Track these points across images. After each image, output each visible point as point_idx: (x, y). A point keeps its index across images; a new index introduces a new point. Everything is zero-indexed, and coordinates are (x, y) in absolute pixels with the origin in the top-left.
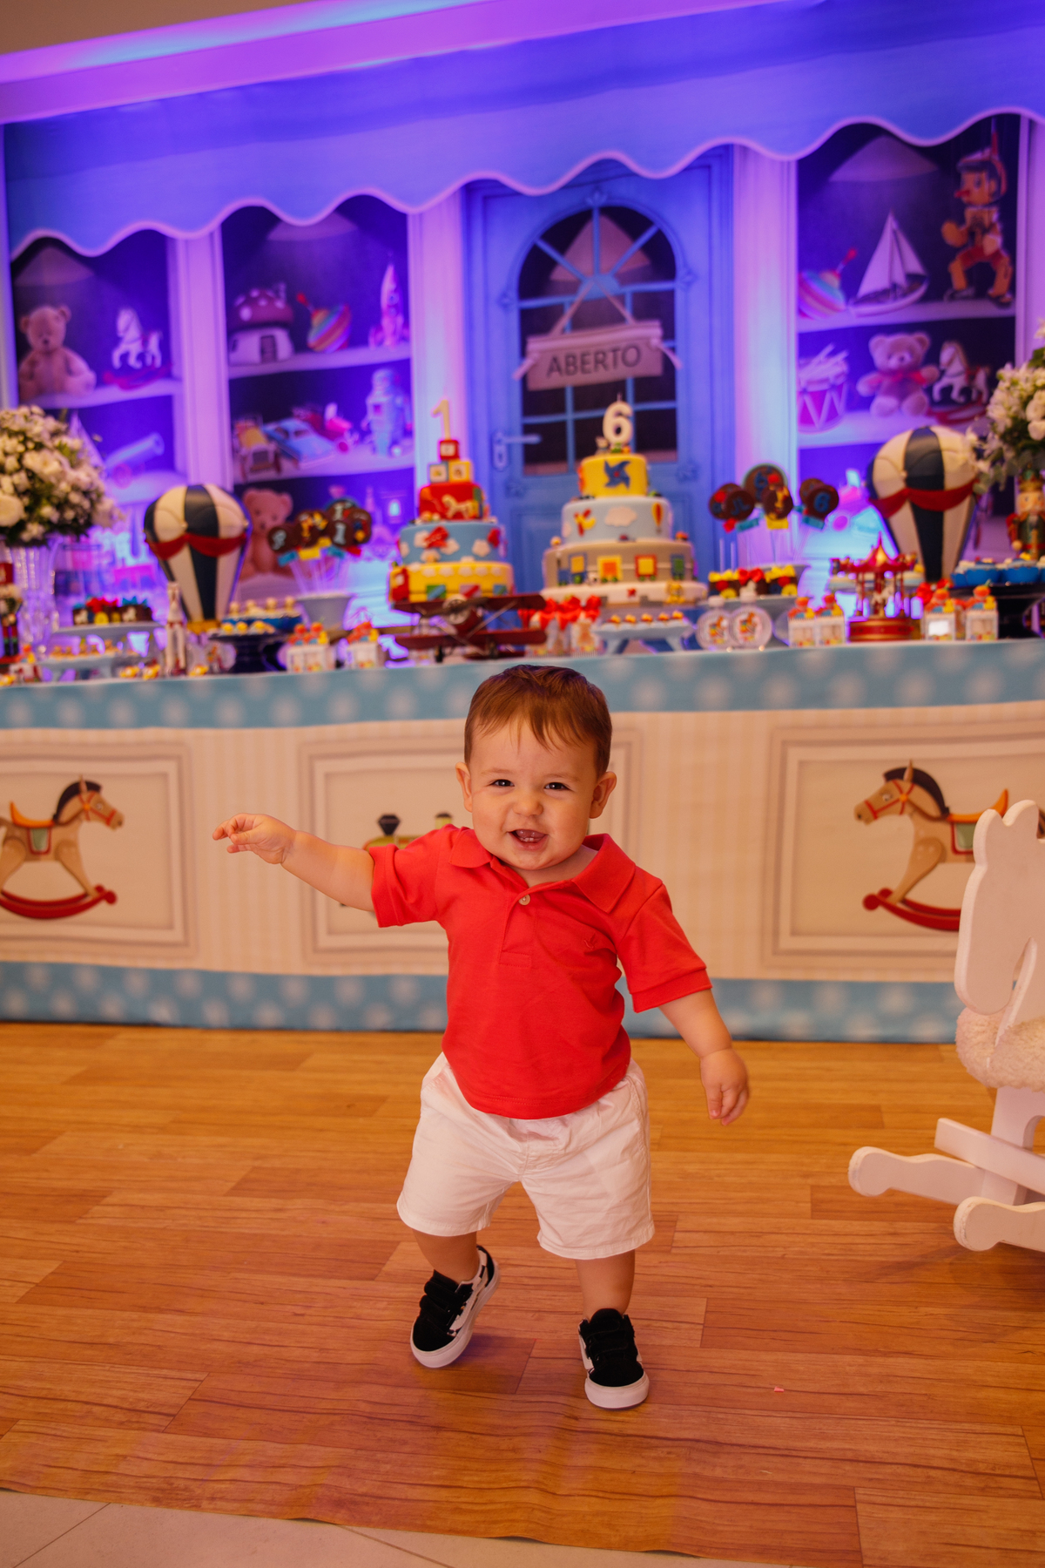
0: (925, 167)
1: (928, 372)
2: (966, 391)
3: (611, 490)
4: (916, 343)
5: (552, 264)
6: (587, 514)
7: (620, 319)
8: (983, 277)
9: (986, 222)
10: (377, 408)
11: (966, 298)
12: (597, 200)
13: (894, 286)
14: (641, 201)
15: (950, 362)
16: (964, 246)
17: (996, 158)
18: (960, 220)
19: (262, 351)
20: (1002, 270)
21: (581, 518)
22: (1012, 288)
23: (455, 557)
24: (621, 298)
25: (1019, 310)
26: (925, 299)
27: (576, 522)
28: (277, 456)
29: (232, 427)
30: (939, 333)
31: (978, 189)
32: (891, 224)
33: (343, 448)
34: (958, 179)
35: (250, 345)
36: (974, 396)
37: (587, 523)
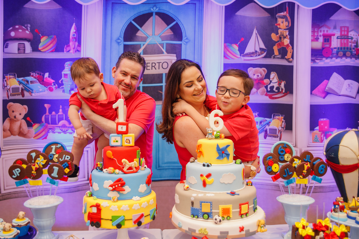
0: (266, 15)
1: (266, 81)
2: (278, 88)
3: (219, 161)
4: (262, 71)
5: (138, 30)
6: (209, 176)
7: (162, 53)
8: (283, 52)
9: (285, 36)
10: (66, 75)
11: (278, 58)
12: (155, 10)
13: (256, 51)
14: (171, 12)
15: (273, 78)
16: (278, 41)
17: (288, 15)
18: (277, 33)
19: (19, 49)
20: (289, 50)
21: (205, 177)
22: (292, 57)
23: (129, 197)
24: (162, 45)
25: (294, 64)
26: (265, 57)
27: (202, 179)
28: (22, 90)
29: (4, 78)
30: (270, 68)
31: (282, 24)
32: (255, 31)
33: (51, 90)
34: (276, 19)
35: (14, 47)
36: (280, 91)
37: (208, 181)
